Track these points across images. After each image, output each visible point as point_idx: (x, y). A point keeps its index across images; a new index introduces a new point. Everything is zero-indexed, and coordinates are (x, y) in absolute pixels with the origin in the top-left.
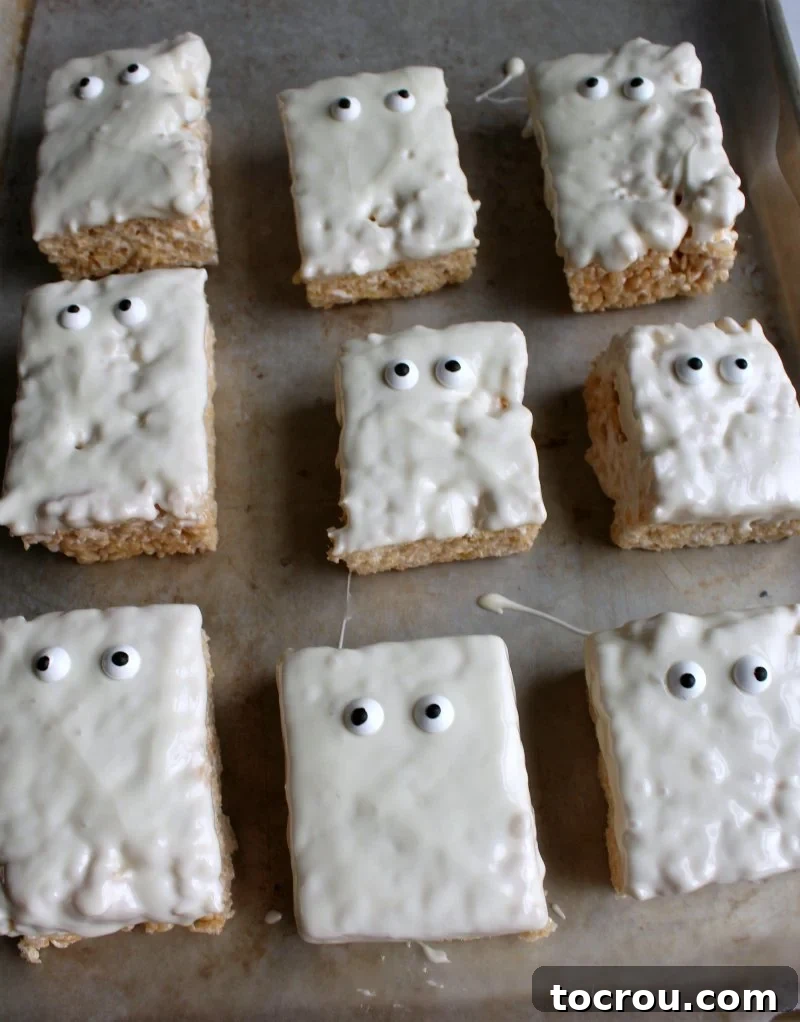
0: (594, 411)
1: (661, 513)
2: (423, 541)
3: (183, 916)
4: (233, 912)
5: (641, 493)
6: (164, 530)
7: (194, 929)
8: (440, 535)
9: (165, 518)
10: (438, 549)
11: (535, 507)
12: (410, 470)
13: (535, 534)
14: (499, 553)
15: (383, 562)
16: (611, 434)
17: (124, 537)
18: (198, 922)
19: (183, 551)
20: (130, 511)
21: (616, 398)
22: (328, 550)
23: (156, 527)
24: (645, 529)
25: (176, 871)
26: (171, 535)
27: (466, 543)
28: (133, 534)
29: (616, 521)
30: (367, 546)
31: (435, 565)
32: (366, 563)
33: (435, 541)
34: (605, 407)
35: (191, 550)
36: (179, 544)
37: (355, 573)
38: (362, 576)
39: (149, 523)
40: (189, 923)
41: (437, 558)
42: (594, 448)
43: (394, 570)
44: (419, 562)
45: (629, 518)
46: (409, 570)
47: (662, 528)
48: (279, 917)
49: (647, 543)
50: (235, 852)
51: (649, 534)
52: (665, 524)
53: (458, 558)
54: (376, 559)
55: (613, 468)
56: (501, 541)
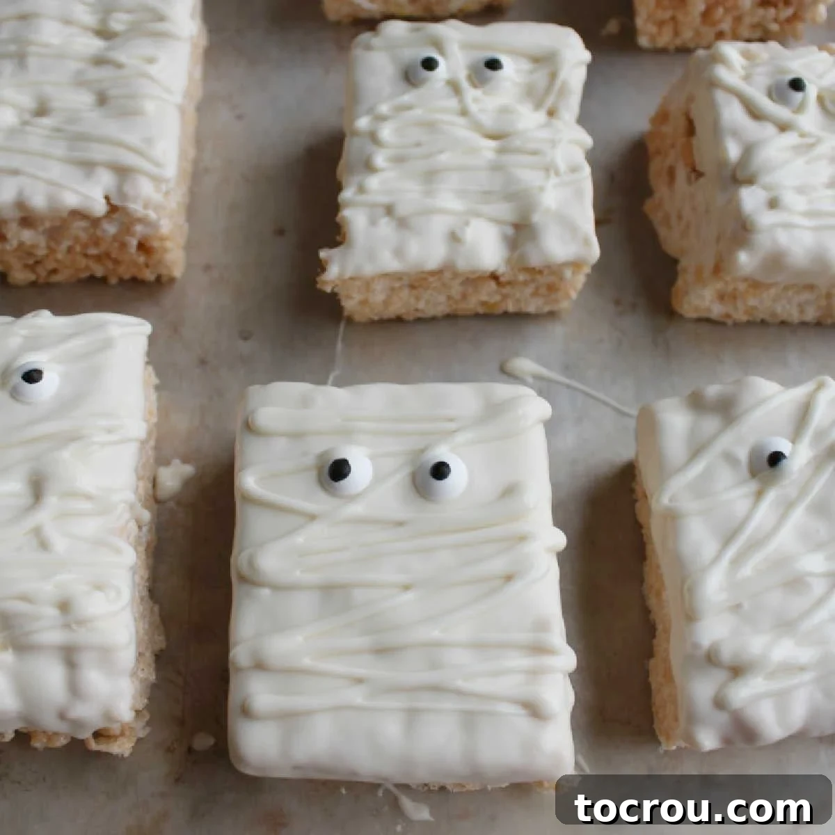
0: (658, 152)
1: (744, 259)
2: (438, 273)
3: (77, 724)
4: (148, 730)
5: (718, 239)
6: (115, 238)
7: (94, 746)
8: (462, 265)
9: (115, 216)
10: (456, 290)
11: (586, 242)
12: (430, 177)
13: (581, 280)
14: (531, 309)
15: (386, 303)
16: (681, 173)
17: (66, 244)
18: (98, 735)
19: (140, 276)
20: (71, 200)
21: (691, 130)
22: (318, 274)
23: (104, 231)
24: (719, 285)
25: (70, 656)
26: (123, 245)
27: (493, 284)
28: (77, 239)
29: (680, 282)
30: (369, 270)
31: (451, 317)
32: (364, 302)
33: (456, 275)
34: (673, 146)
35: (149, 276)
36: (135, 264)
37: (350, 320)
38: (359, 324)
39: (95, 222)
40: (86, 735)
41: (454, 306)
42: (657, 195)
43: (399, 320)
44: (431, 312)
45: (699, 272)
46: (419, 320)
47: (742, 287)
48: (211, 741)
49: (717, 310)
50: (161, 651)
51: (721, 297)
52: (745, 279)
53: (481, 310)
54: (378, 297)
55: (680, 217)
56: (537, 289)
